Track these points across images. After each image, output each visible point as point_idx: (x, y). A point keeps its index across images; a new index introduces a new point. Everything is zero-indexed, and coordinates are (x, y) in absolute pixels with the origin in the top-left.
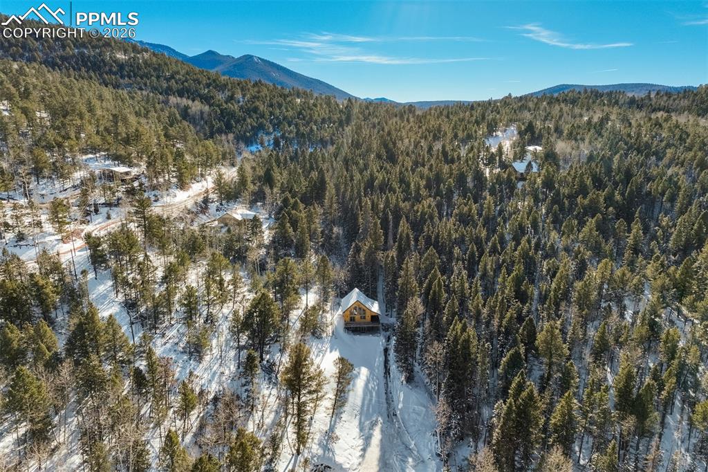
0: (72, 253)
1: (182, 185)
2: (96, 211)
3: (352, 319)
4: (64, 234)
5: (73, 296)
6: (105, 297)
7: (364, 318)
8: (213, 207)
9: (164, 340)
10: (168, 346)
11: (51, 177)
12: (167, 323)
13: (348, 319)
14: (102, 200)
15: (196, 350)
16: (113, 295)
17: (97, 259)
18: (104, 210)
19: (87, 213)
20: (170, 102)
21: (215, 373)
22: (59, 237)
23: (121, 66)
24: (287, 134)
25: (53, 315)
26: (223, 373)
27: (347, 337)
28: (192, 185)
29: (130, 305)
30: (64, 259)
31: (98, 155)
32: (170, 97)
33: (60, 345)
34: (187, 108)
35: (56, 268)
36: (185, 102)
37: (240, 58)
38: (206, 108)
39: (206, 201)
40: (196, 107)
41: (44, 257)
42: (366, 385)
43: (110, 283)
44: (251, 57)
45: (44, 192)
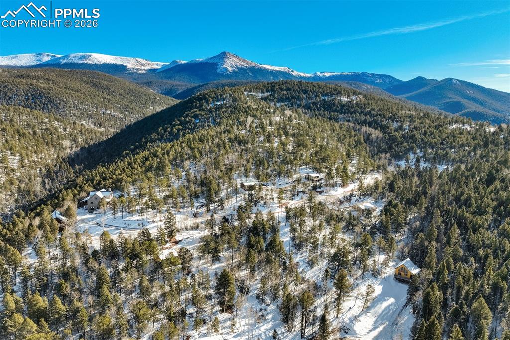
0: (280, 213)
1: (343, 185)
2: (298, 195)
3: (400, 274)
4: (281, 204)
5: (275, 230)
6: (286, 233)
7: (407, 275)
8: (354, 199)
9: (301, 256)
10: (302, 259)
11: (285, 177)
12: (305, 250)
13: (397, 273)
14: (301, 190)
15: (311, 263)
16: (289, 233)
17: (288, 218)
18: (300, 195)
19: (294, 195)
20: (362, 130)
21: (316, 275)
22: (278, 205)
23: (343, 106)
24: (427, 155)
25: (267, 236)
26: (319, 276)
27: (393, 282)
28: (350, 185)
29: (293, 239)
30: (276, 215)
31: (308, 166)
32: (363, 127)
33: (264, 246)
34: (370, 134)
35: (272, 218)
36: (370, 130)
37: (442, 81)
38: (381, 135)
39: (351, 196)
40: (375, 133)
41: (270, 213)
42: (389, 306)
43: (290, 228)
44: (450, 79)
45: (280, 183)
